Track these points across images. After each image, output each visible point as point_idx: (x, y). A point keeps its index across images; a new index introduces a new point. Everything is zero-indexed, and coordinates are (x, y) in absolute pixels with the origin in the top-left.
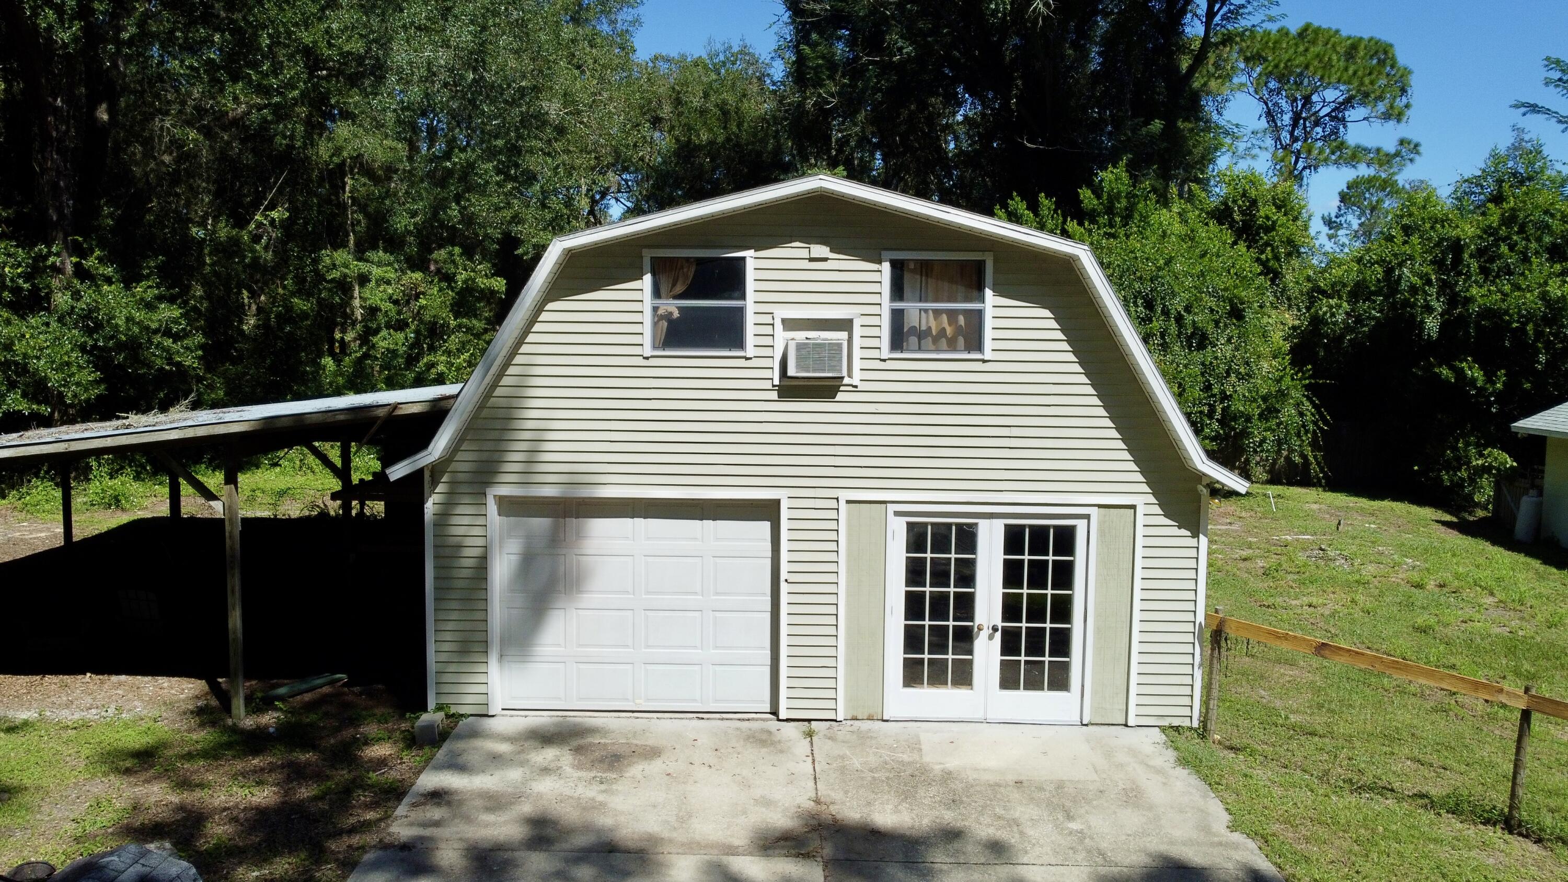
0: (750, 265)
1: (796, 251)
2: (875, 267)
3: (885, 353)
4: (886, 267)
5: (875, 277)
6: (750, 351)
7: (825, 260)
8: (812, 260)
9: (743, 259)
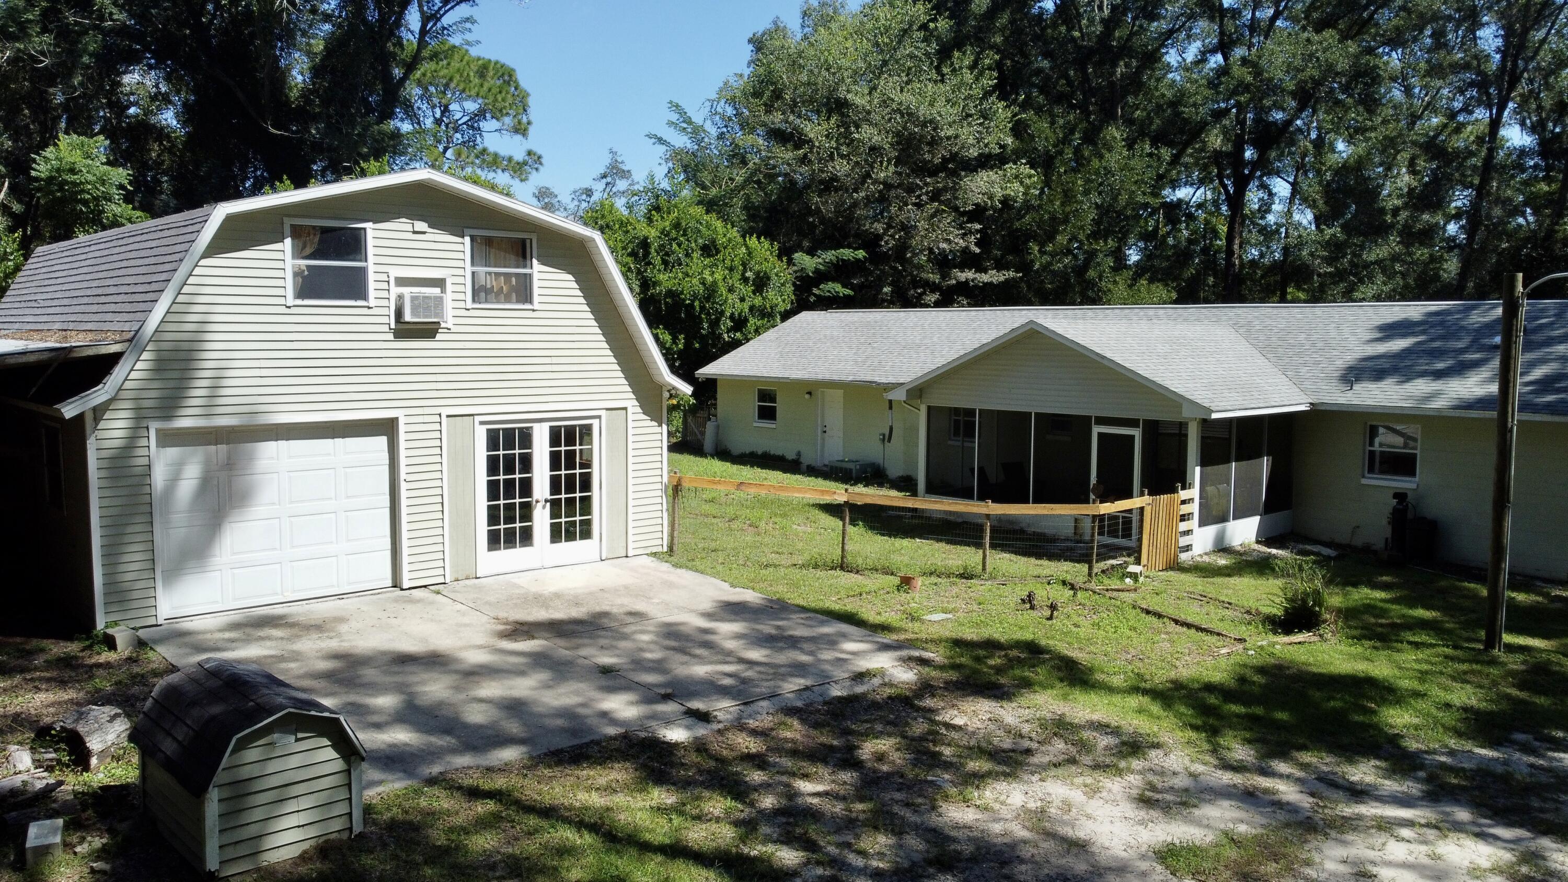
0: (370, 234)
1: (403, 224)
2: (459, 240)
3: (470, 304)
4: (467, 240)
5: (460, 247)
6: (372, 302)
7: (424, 233)
8: (415, 232)
9: (365, 229)
